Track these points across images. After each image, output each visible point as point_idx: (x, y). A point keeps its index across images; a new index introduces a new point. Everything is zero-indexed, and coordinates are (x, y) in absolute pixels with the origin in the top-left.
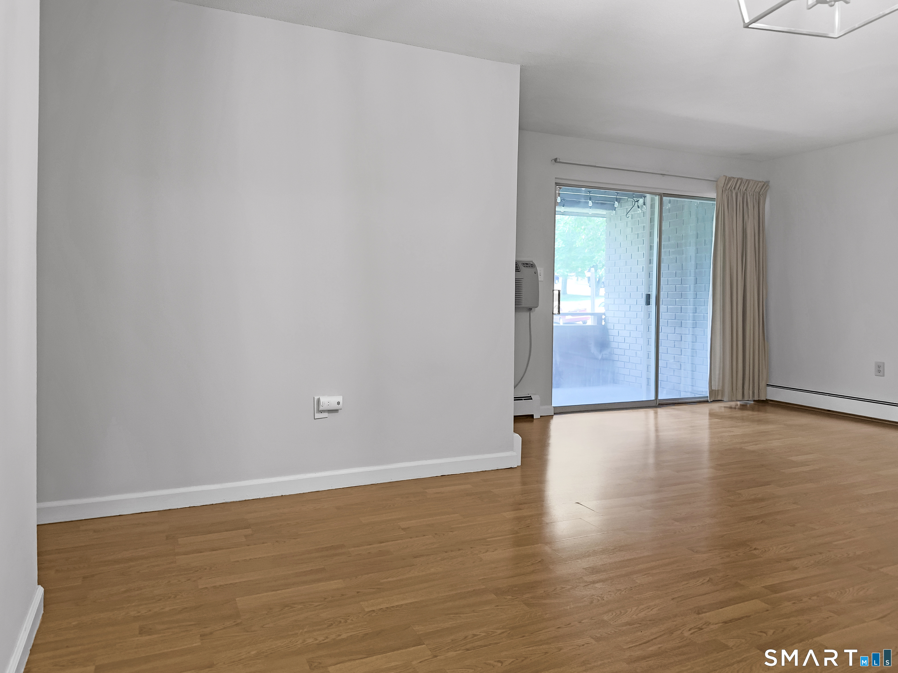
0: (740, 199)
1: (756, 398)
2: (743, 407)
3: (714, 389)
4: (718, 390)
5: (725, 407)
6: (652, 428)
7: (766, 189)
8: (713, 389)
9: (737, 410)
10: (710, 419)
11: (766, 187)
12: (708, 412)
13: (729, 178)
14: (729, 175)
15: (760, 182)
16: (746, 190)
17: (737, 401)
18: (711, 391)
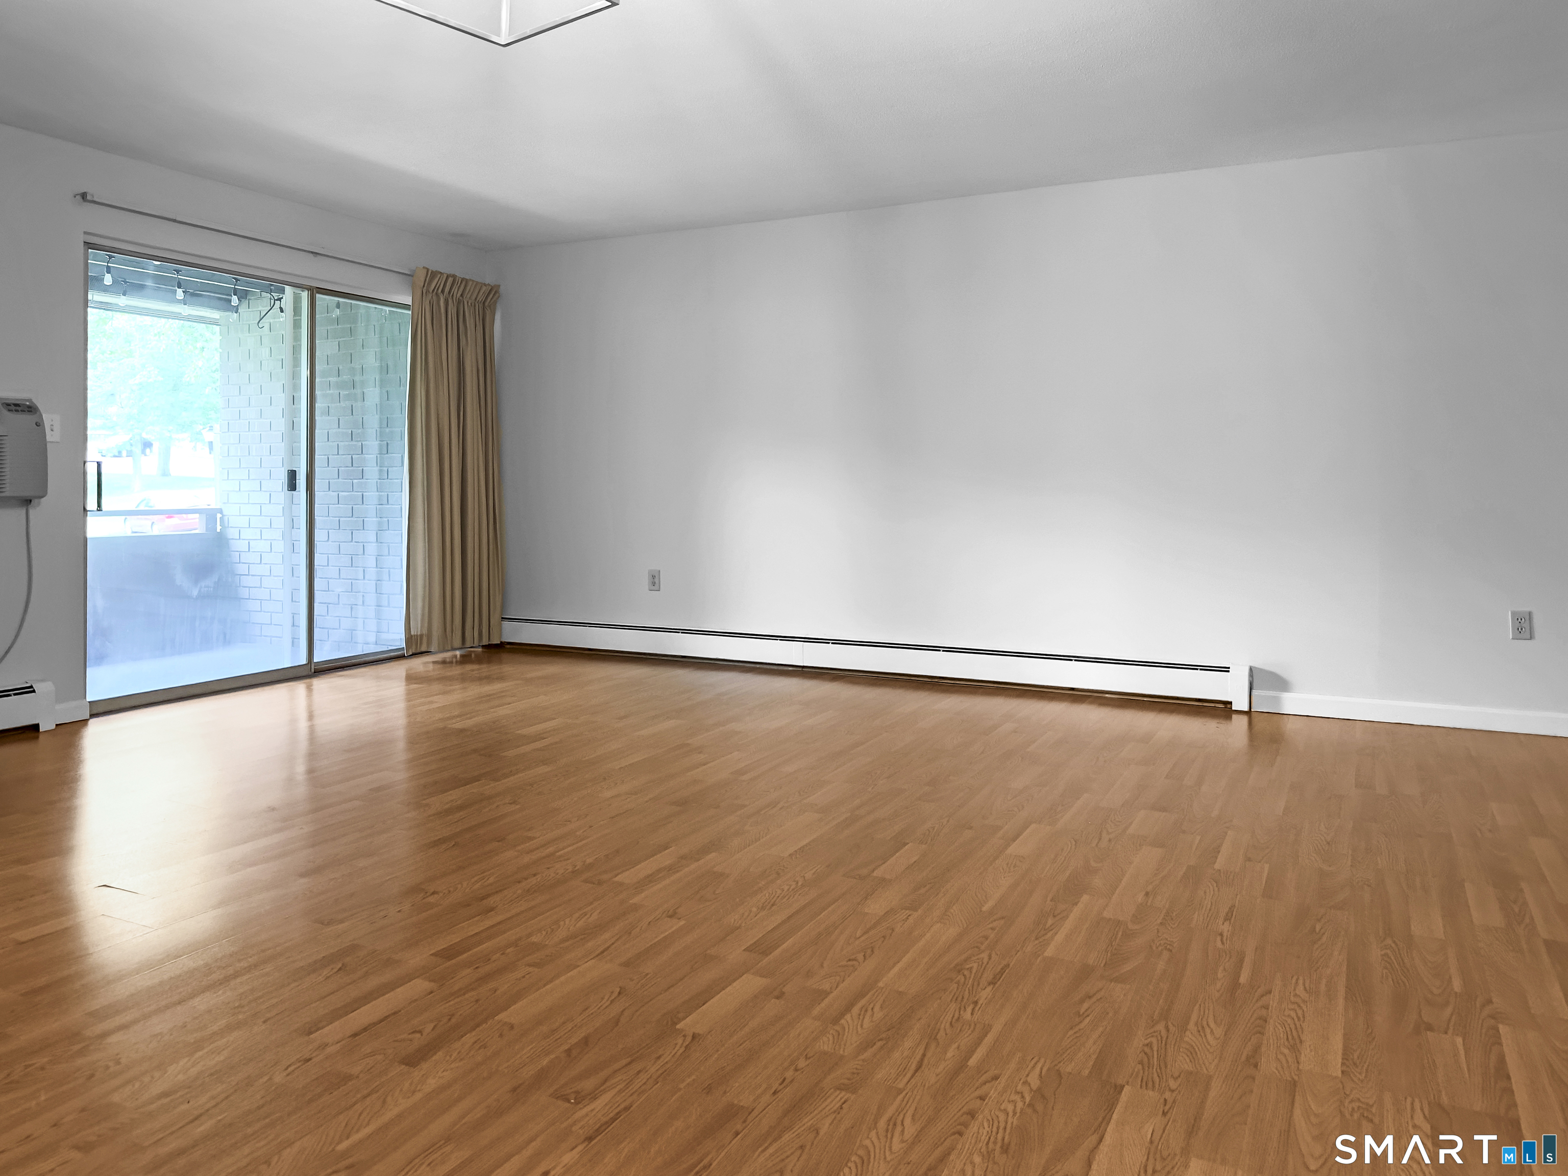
0: (452, 310)
1: (485, 642)
2: (465, 659)
3: (415, 634)
4: (421, 636)
5: (434, 662)
6: (302, 714)
7: (495, 299)
8: (412, 633)
9: (454, 664)
10: (406, 685)
11: (494, 294)
12: (404, 674)
13: (432, 272)
14: (433, 268)
15: (485, 285)
16: (462, 295)
17: (454, 649)
18: (410, 639)
